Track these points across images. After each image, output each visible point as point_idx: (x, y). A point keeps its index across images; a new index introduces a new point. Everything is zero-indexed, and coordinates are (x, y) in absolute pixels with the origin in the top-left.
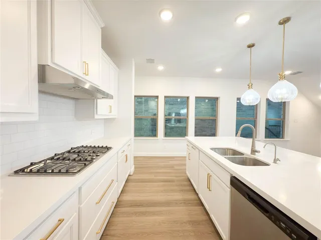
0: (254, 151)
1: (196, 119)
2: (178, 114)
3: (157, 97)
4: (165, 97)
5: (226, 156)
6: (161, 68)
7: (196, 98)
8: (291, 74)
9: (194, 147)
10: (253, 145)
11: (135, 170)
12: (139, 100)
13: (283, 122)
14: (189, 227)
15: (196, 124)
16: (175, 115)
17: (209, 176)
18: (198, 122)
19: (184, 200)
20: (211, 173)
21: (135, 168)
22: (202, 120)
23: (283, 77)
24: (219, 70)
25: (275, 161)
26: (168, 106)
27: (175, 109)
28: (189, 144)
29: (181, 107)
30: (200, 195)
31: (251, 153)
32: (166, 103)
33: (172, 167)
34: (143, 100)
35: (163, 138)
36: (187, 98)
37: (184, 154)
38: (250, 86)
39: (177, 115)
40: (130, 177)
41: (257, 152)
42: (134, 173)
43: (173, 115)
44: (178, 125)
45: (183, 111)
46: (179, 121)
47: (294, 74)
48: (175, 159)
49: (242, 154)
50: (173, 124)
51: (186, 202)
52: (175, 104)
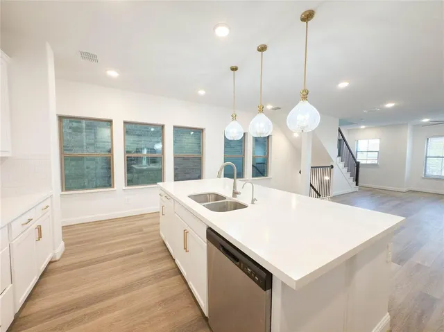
0: (235, 194)
1: (175, 157)
2: (152, 150)
3: (110, 122)
4: (125, 123)
5: (205, 204)
6: (113, 74)
7: (175, 127)
8: (273, 109)
9: (168, 197)
10: (235, 187)
11: (66, 250)
12: (75, 125)
13: (267, 159)
14: (159, 310)
15: (175, 164)
16: (148, 152)
17: (185, 233)
18: (178, 160)
19: (155, 275)
20: (188, 229)
21: (66, 245)
22: (184, 158)
23: (261, 110)
24: (202, 92)
25: (253, 201)
26: (132, 139)
27: (143, 142)
28: (163, 193)
29: (153, 140)
30: (177, 261)
31: (233, 196)
32: (127, 132)
33: (140, 230)
34: (84, 125)
35: (124, 188)
36: (160, 128)
37: (157, 208)
38: (234, 117)
39: (151, 152)
40: (52, 266)
41: (238, 193)
42: (63, 256)
43: (145, 152)
44: (152, 166)
45: (158, 147)
46: (153, 160)
47: (275, 109)
48: (146, 217)
49: (225, 198)
50: (144, 165)
51: (158, 277)
52: (144, 135)
